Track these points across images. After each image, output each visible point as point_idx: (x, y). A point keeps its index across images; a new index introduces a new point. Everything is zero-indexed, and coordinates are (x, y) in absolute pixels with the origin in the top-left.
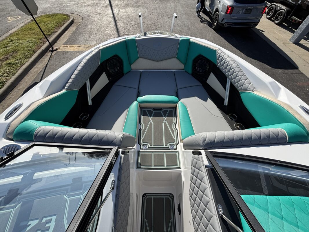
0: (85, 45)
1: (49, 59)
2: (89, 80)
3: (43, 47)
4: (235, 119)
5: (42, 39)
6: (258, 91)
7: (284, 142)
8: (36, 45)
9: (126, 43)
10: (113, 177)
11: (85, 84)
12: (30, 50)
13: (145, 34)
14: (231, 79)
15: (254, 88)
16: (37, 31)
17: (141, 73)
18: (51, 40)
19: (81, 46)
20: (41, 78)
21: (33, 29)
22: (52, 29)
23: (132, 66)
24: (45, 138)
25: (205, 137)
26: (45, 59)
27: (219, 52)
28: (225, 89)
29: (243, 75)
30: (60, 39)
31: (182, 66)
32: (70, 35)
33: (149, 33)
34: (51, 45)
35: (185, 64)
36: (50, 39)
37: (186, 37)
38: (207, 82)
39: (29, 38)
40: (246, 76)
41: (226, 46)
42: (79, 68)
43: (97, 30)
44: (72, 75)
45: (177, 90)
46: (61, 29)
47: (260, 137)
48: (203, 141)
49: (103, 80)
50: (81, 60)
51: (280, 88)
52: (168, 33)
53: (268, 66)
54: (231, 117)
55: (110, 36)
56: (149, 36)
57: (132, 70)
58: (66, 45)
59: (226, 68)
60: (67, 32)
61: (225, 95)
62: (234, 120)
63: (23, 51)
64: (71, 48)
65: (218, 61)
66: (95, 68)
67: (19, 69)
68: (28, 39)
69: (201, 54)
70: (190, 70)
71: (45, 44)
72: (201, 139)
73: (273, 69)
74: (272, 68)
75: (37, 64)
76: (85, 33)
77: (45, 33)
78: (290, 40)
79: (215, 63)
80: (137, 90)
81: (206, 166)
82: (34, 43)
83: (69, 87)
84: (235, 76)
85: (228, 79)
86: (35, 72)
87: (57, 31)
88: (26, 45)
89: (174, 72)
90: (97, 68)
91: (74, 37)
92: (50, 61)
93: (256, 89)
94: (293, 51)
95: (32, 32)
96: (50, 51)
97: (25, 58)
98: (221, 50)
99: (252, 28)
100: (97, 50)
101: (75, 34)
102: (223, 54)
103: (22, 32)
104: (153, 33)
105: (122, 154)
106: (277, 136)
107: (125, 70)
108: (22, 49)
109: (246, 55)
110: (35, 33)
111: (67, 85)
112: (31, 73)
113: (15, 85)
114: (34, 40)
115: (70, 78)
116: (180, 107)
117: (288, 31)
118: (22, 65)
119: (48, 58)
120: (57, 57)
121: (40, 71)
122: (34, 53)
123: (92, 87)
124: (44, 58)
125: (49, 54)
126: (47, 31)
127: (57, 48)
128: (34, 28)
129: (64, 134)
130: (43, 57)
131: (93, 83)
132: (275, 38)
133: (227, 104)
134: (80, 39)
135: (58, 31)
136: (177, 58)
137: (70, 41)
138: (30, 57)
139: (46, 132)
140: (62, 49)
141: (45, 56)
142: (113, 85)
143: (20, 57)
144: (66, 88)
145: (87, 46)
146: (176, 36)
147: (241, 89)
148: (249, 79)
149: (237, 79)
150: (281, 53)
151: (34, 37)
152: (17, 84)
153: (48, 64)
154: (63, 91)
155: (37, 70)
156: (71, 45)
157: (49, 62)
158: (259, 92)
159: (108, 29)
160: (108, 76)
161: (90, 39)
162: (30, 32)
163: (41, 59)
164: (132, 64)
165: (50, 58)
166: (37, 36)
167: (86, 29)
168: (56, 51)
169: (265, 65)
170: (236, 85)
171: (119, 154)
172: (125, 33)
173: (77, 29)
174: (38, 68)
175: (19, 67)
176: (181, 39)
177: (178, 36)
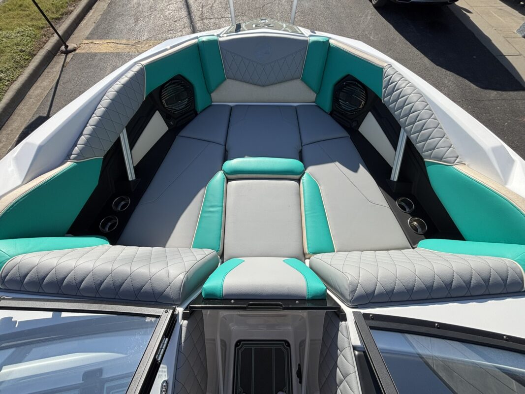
0: (129, 39)
1: (60, 70)
2: (125, 131)
3: (47, 44)
4: (410, 209)
5: (44, 27)
6: (465, 164)
7: (518, 290)
8: (33, 40)
9: (198, 49)
10: (164, 374)
11: (118, 142)
12: (23, 51)
13: (238, 28)
14: (409, 133)
15: (457, 157)
16: (35, 12)
17: (231, 108)
18: (61, 29)
19: (121, 42)
20: (49, 107)
21: (27, 7)
22: (62, 7)
23: (213, 95)
24: (23, 283)
25: (356, 282)
26: (54, 70)
27: (389, 71)
28: (395, 148)
29: (436, 128)
30: (79, 28)
31: (312, 96)
32: (99, 18)
33: (246, 26)
34: (63, 39)
35: (318, 92)
36: (61, 27)
37: (321, 36)
38: (359, 130)
39: (20, 25)
40: (442, 129)
41: (397, 41)
42: (100, 111)
43: (151, 8)
44: (86, 126)
45: (302, 146)
46: (79, 5)
47: (470, 282)
48: (352, 292)
49: (156, 128)
50: (104, 90)
51: (512, 161)
52: (284, 26)
53: (472, 85)
54: (403, 204)
55: (176, 21)
56: (245, 34)
57: (213, 103)
58: (91, 41)
59: (402, 108)
60: (91, 12)
61: (395, 160)
62: (408, 210)
63: (10, 54)
64: (102, 47)
65: (386, 90)
66: (136, 107)
67: (6, 91)
68: (18, 29)
69: (350, 74)
70: (327, 105)
71: (52, 38)
72: (347, 287)
73: (482, 90)
74: (479, 88)
75: (40, 80)
76: (127, 15)
77: (50, 15)
78: (519, 31)
79: (379, 96)
80: (223, 147)
81: (355, 348)
82: (29, 36)
83: (80, 155)
84: (419, 128)
85: (402, 130)
86: (38, 95)
87: (72, 11)
88: (15, 41)
89: (296, 108)
90: (140, 105)
91: (106, 22)
92: (63, 73)
93: (461, 160)
94: (522, 53)
95: (23, 12)
96: (62, 52)
97: (16, 68)
98: (393, 66)
99: (449, 6)
100: (136, 68)
101: (108, 17)
102: (396, 78)
103: (5, 12)
104: (254, 26)
105: (184, 318)
106: (505, 280)
107: (200, 105)
108: (8, 50)
109: (432, 61)
110: (30, 15)
111: (76, 150)
112: (31, 98)
113: (4, 123)
114: (30, 30)
115: (81, 134)
116: (305, 185)
117: (517, 12)
118: (11, 82)
119: (58, 68)
120: (76, 65)
121: (46, 94)
122: (32, 58)
123: (132, 145)
124: (52, 68)
125: (60, 59)
126: (54, 10)
127: (76, 46)
128: (28, 5)
129: (61, 276)
130: (50, 66)
131: (134, 136)
132: (491, 25)
133: (396, 179)
134: (117, 27)
135: (75, 11)
136: (303, 80)
137: (100, 32)
138: (25, 66)
139: (23, 272)
140: (84, 48)
141: (54, 63)
142: (177, 137)
143: (6, 66)
144: (72, 156)
145: (132, 42)
146: (302, 34)
147: (429, 157)
148: (449, 137)
149: (423, 134)
150: (498, 58)
151: (29, 23)
152: (6, 121)
153: (61, 78)
154: (68, 165)
155: (41, 91)
156: (101, 39)
157: (62, 75)
158: (468, 166)
159: (171, 7)
160: (167, 117)
161: (138, 28)
162: (21, 12)
163: (45, 69)
164: (212, 92)
165: (63, 66)
166: (34, 22)
167: (129, 6)
168: (73, 53)
169: (467, 81)
170: (418, 146)
171: (176, 321)
172: (205, 16)
173: (110, 6)
174: (42, 88)
175: (6, 86)
176: (312, 39)
177: (306, 34)
